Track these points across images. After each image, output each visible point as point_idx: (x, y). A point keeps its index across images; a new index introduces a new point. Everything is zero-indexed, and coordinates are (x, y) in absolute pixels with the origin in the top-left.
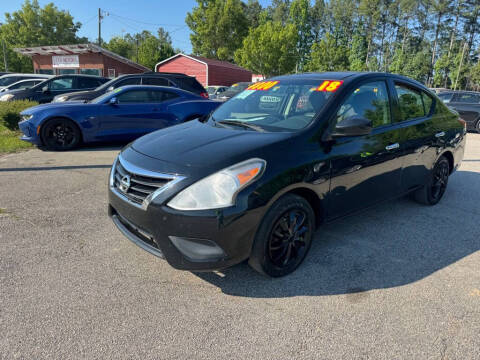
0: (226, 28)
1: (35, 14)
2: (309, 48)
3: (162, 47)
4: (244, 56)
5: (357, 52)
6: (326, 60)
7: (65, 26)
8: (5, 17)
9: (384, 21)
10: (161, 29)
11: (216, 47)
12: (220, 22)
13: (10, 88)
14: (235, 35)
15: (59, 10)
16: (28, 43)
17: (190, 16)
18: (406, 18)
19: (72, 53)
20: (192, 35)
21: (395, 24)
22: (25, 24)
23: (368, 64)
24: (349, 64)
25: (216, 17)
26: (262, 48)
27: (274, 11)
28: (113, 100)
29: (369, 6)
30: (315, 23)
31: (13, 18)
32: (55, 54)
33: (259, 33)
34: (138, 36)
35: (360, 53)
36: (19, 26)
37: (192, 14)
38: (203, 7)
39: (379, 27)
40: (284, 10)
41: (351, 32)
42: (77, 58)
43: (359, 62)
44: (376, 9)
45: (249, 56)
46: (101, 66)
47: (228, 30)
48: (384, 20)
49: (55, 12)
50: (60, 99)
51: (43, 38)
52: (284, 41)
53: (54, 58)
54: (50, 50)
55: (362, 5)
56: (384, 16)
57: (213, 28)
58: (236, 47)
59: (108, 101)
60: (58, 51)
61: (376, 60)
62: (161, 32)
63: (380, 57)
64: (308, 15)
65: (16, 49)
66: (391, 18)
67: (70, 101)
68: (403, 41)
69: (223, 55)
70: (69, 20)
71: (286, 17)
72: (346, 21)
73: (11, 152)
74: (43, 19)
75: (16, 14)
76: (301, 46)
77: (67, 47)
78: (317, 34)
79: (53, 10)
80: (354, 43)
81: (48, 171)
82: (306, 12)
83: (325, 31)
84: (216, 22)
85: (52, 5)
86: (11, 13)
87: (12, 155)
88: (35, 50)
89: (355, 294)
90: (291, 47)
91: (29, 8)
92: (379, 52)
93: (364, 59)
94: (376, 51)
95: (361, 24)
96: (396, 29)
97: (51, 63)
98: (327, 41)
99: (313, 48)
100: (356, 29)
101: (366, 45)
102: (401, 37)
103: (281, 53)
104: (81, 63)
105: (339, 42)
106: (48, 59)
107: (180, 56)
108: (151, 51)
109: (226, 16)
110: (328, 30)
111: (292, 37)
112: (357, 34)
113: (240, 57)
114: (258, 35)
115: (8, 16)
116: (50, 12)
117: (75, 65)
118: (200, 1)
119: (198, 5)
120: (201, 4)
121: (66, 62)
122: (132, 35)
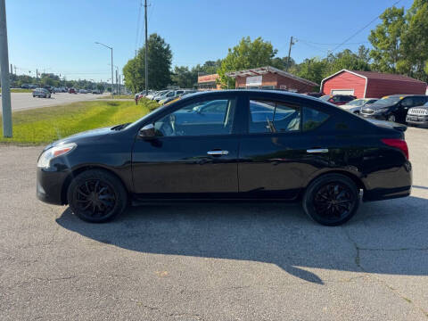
1: (246, 47)
15: (264, 42)
16: (238, 69)
17: (373, 33)
19: (258, 74)
31: (232, 51)
32: (248, 76)
38: (387, 23)
42: (261, 78)
46: (275, 83)
49: (261, 43)
53: (248, 79)
54: (245, 72)
60: (250, 73)
62: (362, 49)
74: (251, 50)
75: (235, 49)
77: (254, 70)
79: (259, 43)
85: (260, 39)
88: (237, 73)
91: (243, 42)
97: (245, 83)
104: (263, 81)
106: (244, 80)
107: (344, 72)
115: (230, 50)
116: (257, 45)
117: (259, 83)
118: (385, 17)
119: (382, 22)
120: (385, 20)
121: (254, 81)
122: (334, 54)
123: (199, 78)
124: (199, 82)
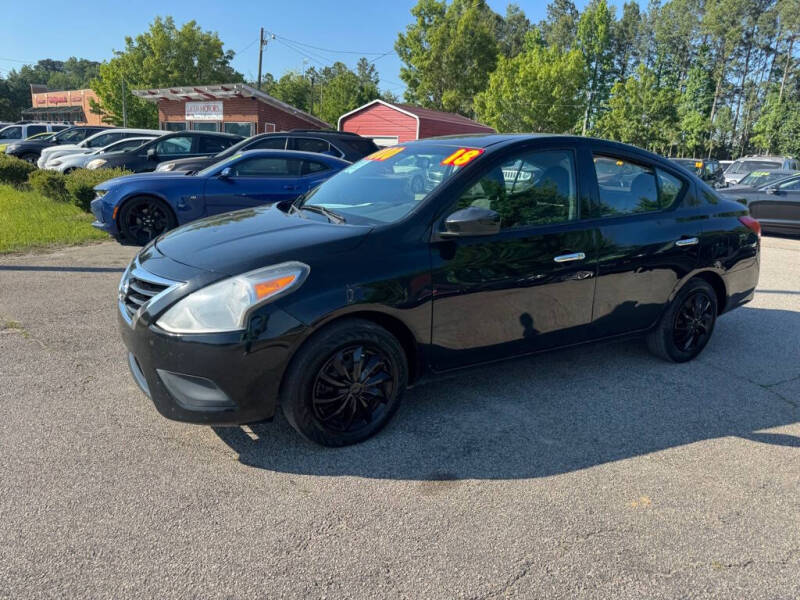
0: (460, 58)
1: (167, 39)
2: (607, 91)
3: (362, 89)
4: (490, 104)
5: (694, 99)
6: (637, 112)
7: (210, 56)
8: (125, 42)
9: (748, 45)
10: (363, 60)
11: (441, 89)
12: (450, 48)
13: (106, 150)
14: (474, 70)
15: (204, 31)
16: (155, 83)
17: (402, 39)
18: (790, 40)
19: (213, 99)
20: (403, 70)
21: (768, 50)
22: (153, 54)
23: (714, 119)
24: (677, 120)
25: (443, 41)
26: (521, 91)
27: (550, 29)
28: (226, 172)
29: (720, 18)
30: (621, 49)
31: (136, 44)
32: (189, 99)
33: (517, 66)
34: (327, 71)
35: (700, 101)
36: (145, 56)
37: (406, 36)
38: (423, 24)
39: (739, 55)
40: (569, 27)
41: (687, 64)
42: (220, 105)
43: (697, 116)
44: (733, 23)
45: (499, 104)
46: (254, 119)
47: (462, 61)
48: (748, 42)
49: (198, 34)
50: (164, 168)
51: (176, 74)
52: (560, 80)
53: (189, 105)
54: (182, 92)
55: (709, 16)
56: (748, 36)
57: (438, 59)
58: (477, 90)
59: (218, 173)
60: (194, 95)
61: (730, 114)
62: (363, 64)
63: (738, 108)
64: (609, 36)
65: (136, 92)
66: (762, 40)
67: (177, 171)
68: (782, 80)
69: (451, 102)
70: (218, 47)
71: (571, 39)
72: (677, 46)
73: (76, 244)
74: (178, 46)
75: (141, 39)
76: (594, 87)
77: (205, 89)
78: (624, 66)
79: (193, 33)
80: (690, 83)
81: (109, 274)
82: (606, 32)
83: (638, 63)
84: (442, 48)
85: (193, 23)
86: (134, 37)
87: (77, 248)
88: (163, 93)
89: (437, 483)
90: (571, 90)
91: (159, 29)
92: (737, 97)
93: (707, 112)
94: (729, 96)
95: (705, 49)
96: (771, 59)
97: (183, 113)
98: (640, 80)
99: (614, 90)
100: (695, 58)
101: (712, 87)
102: (778, 73)
103: (552, 100)
104: (226, 113)
105: (664, 80)
106: (179, 107)
107: (377, 104)
108: (344, 95)
109: (460, 38)
110: (644, 61)
111: (572, 73)
112: (697, 68)
113: (483, 105)
114: (514, 70)
115: (129, 41)
116: (190, 35)
117: (217, 116)
118: (419, 14)
119: (415, 21)
120: (420, 19)
121: (205, 111)
122: (317, 70)
123: (35, 96)
124: (35, 105)
